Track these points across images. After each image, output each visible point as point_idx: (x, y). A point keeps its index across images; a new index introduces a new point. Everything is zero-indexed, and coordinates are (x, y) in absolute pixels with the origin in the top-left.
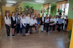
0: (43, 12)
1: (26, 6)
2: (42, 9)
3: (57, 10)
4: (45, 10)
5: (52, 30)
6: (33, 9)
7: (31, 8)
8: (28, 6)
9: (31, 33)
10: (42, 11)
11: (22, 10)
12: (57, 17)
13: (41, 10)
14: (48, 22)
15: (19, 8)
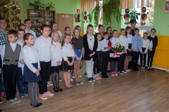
0: (81, 18)
1: (31, 4)
2: (78, 11)
3: (123, 13)
4: (88, 13)
5: (116, 69)
6: (53, 12)
7: (48, 8)
8: (36, 2)
9: (57, 90)
10: (79, 16)
11: (18, 15)
12: (129, 31)
13: (75, 13)
14: (107, 50)
15: (10, 11)
